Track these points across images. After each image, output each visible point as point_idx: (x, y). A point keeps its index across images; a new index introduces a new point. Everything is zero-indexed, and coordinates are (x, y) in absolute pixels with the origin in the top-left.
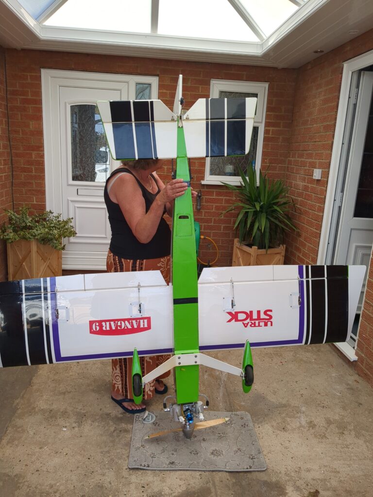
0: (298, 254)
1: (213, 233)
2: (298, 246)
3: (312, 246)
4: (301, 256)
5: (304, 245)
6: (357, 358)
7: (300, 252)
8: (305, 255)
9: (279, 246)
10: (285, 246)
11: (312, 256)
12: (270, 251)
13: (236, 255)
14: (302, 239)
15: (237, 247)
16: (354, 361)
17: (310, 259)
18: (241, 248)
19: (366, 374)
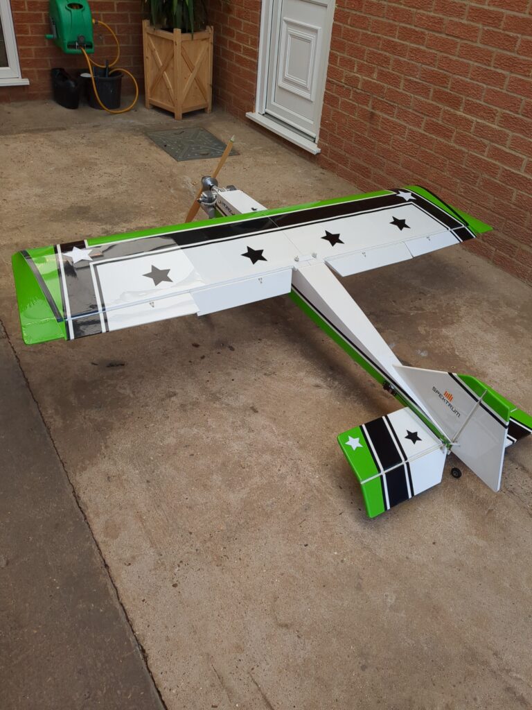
0: (229, 38)
1: (103, 14)
2: (228, 26)
3: (250, 23)
4: (235, 42)
5: (238, 24)
6: (320, 150)
7: (233, 36)
8: (240, 38)
9: (205, 29)
10: (212, 27)
11: (251, 38)
12: (196, 36)
13: (149, 45)
14: (234, 16)
15: (148, 34)
16: (318, 154)
17: (250, 43)
18: (155, 34)
19: (330, 164)
